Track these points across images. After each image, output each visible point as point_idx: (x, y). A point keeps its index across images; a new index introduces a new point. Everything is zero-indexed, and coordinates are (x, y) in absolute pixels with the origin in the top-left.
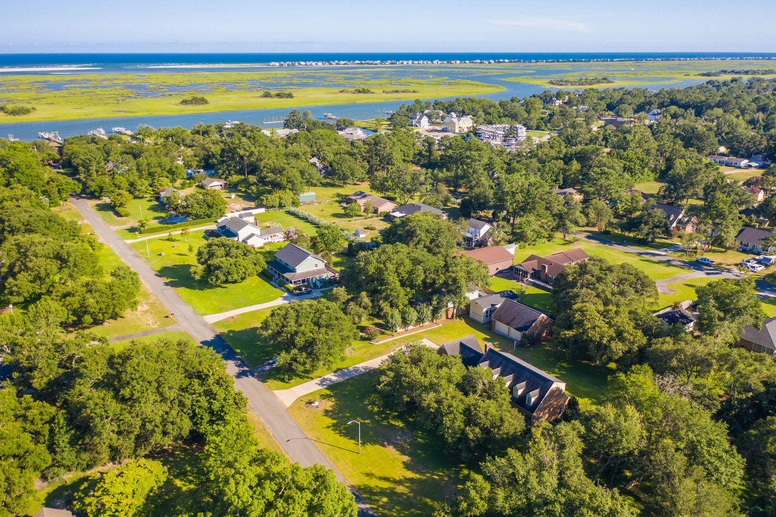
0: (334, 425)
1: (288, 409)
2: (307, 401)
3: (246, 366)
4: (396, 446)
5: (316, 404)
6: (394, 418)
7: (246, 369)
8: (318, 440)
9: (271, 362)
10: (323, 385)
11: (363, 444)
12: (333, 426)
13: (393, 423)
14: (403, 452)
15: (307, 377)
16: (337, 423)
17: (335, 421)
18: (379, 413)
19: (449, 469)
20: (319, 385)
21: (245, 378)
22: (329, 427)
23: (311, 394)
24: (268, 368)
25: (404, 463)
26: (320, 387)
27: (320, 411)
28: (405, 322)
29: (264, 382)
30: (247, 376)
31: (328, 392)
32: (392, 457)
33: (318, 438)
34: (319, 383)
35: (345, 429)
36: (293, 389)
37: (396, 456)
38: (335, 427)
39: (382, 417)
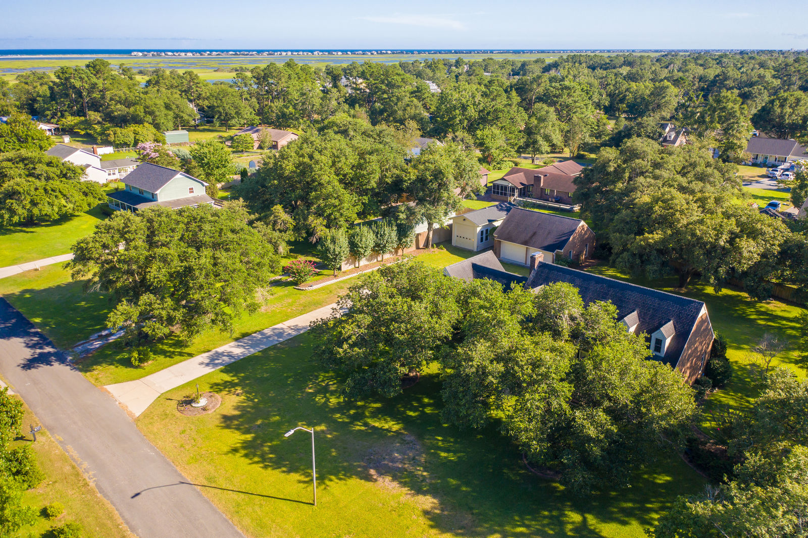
0: (247, 445)
1: (138, 420)
2: (181, 398)
3: (48, 344)
4: (397, 475)
5: (202, 402)
6: (375, 414)
7: (48, 349)
8: (211, 484)
9: (104, 333)
10: (216, 365)
11: (322, 478)
12: (244, 448)
13: (377, 424)
14: (417, 488)
15: (181, 354)
16: (255, 439)
17: (249, 437)
18: (340, 409)
19: (534, 515)
20: (207, 365)
21: (43, 369)
22: (235, 450)
23: (189, 384)
24: (97, 344)
25: (426, 513)
26: (209, 370)
27: (213, 418)
28: (355, 252)
29: (86, 371)
30: (49, 363)
31: (227, 377)
32: (393, 504)
33: (209, 479)
34: (207, 361)
35: (273, 450)
36: (149, 378)
37: (403, 499)
38: (250, 450)
39: (349, 416)
